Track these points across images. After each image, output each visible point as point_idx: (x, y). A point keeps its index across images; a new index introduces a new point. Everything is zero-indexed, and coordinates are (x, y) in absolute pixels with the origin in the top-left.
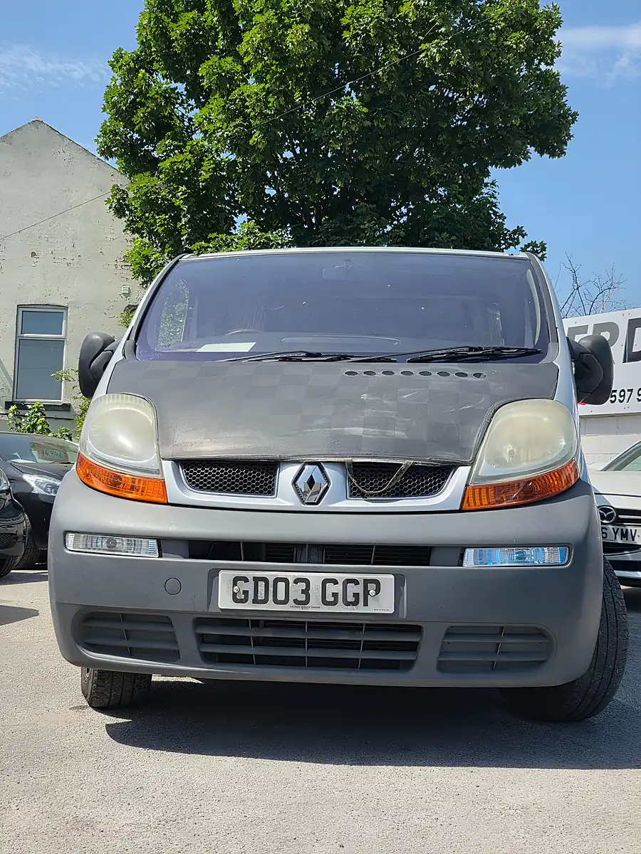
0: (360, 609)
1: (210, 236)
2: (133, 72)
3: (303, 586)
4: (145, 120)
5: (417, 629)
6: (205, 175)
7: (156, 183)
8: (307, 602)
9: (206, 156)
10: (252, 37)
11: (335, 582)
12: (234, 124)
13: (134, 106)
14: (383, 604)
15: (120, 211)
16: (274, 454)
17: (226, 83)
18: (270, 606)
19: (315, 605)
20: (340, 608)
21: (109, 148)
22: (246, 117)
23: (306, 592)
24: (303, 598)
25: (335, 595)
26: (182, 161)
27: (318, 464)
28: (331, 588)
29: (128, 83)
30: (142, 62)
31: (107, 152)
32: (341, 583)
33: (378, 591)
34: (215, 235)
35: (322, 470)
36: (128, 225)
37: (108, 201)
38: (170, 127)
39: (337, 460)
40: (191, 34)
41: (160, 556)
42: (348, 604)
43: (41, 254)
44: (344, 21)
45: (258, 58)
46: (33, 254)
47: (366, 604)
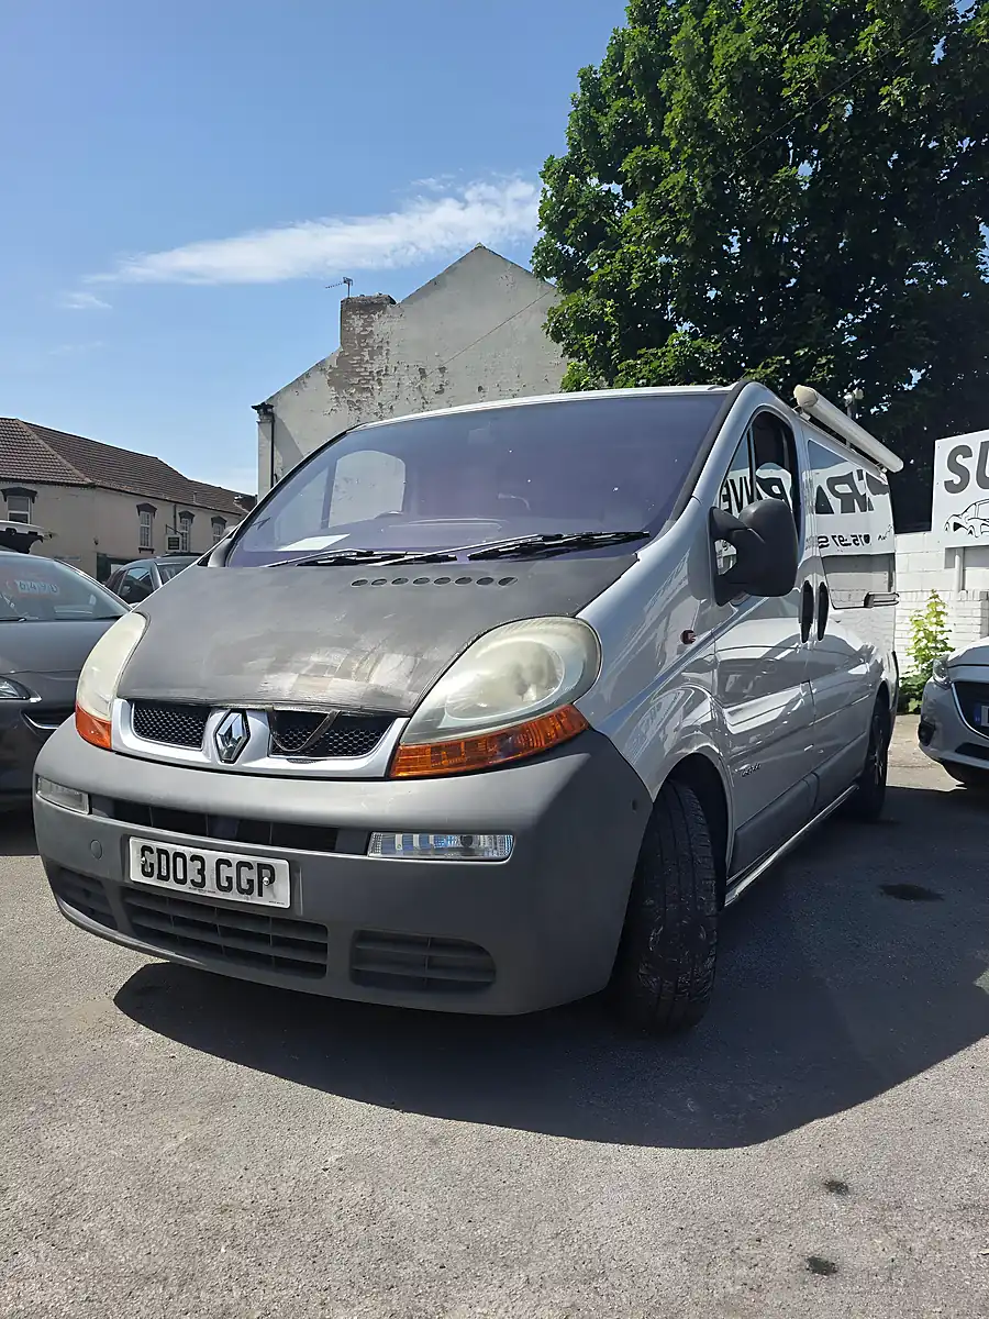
0: (255, 899)
1: (639, 352)
2: (563, 179)
3: (198, 864)
4: (577, 231)
5: (319, 928)
6: (635, 285)
7: (587, 299)
8: (202, 884)
9: (636, 263)
10: (674, 116)
11: (229, 864)
12: (660, 221)
13: (566, 217)
14: (280, 896)
15: (557, 337)
16: (203, 697)
17: (652, 173)
18: (171, 885)
19: (211, 890)
20: (234, 896)
21: (545, 267)
22: (672, 212)
23: (201, 872)
24: (198, 879)
25: (229, 879)
26: (610, 272)
27: (243, 712)
28: (226, 871)
29: (558, 191)
30: (573, 167)
31: (542, 273)
32: (234, 865)
33: (272, 880)
34: (644, 350)
35: (245, 718)
36: (565, 349)
37: (545, 326)
38: (604, 236)
39: (258, 707)
40: (619, 124)
41: (90, 813)
42: (242, 891)
43: (487, 388)
44: (786, 76)
45: (683, 142)
46: (480, 388)
47: (260, 894)
